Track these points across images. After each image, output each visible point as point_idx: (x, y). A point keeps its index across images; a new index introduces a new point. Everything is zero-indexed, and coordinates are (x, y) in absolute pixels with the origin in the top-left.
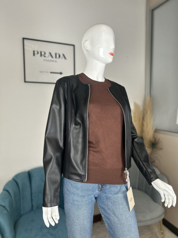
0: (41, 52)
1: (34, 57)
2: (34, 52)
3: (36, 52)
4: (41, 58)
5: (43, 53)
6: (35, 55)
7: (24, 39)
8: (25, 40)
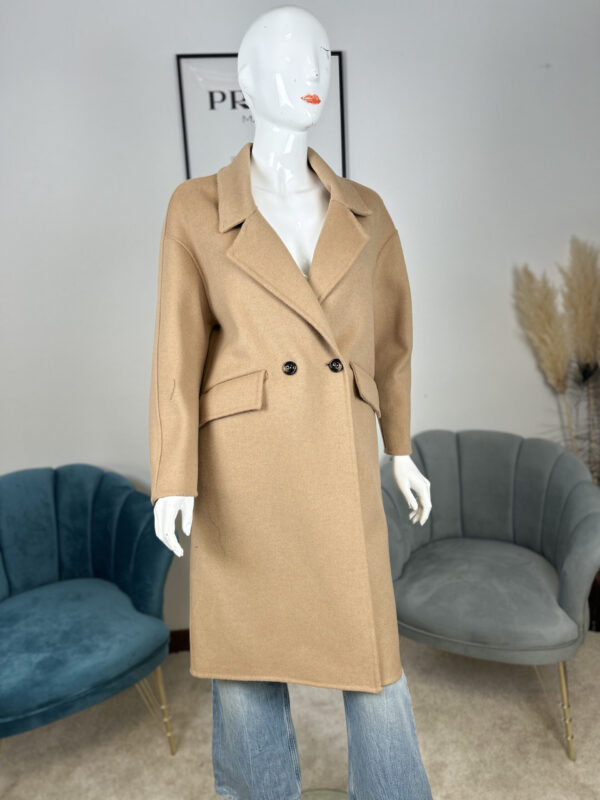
0: (233, 94)
1: (212, 111)
2: (211, 95)
3: (218, 97)
4: (234, 111)
5: (238, 98)
6: (216, 105)
7: (179, 57)
8: (184, 62)
